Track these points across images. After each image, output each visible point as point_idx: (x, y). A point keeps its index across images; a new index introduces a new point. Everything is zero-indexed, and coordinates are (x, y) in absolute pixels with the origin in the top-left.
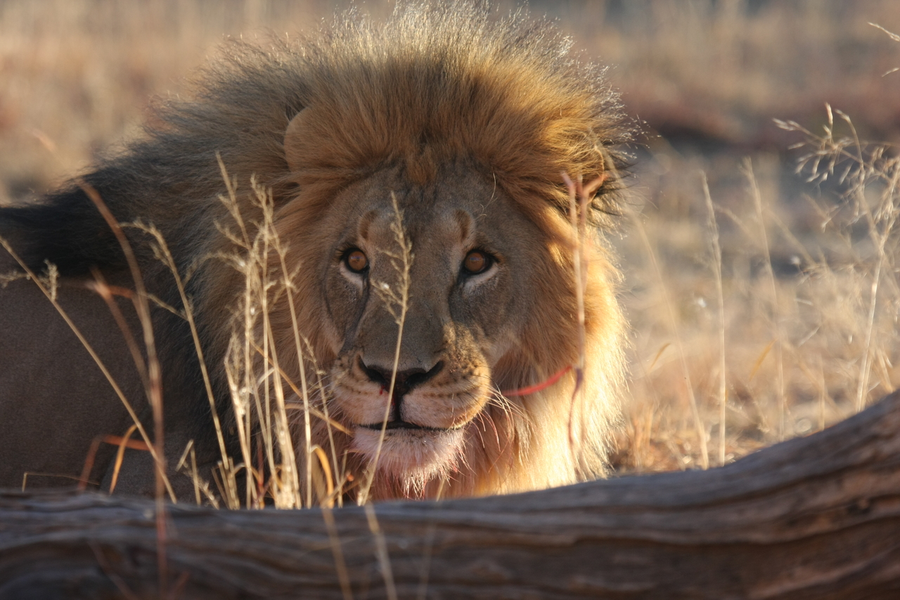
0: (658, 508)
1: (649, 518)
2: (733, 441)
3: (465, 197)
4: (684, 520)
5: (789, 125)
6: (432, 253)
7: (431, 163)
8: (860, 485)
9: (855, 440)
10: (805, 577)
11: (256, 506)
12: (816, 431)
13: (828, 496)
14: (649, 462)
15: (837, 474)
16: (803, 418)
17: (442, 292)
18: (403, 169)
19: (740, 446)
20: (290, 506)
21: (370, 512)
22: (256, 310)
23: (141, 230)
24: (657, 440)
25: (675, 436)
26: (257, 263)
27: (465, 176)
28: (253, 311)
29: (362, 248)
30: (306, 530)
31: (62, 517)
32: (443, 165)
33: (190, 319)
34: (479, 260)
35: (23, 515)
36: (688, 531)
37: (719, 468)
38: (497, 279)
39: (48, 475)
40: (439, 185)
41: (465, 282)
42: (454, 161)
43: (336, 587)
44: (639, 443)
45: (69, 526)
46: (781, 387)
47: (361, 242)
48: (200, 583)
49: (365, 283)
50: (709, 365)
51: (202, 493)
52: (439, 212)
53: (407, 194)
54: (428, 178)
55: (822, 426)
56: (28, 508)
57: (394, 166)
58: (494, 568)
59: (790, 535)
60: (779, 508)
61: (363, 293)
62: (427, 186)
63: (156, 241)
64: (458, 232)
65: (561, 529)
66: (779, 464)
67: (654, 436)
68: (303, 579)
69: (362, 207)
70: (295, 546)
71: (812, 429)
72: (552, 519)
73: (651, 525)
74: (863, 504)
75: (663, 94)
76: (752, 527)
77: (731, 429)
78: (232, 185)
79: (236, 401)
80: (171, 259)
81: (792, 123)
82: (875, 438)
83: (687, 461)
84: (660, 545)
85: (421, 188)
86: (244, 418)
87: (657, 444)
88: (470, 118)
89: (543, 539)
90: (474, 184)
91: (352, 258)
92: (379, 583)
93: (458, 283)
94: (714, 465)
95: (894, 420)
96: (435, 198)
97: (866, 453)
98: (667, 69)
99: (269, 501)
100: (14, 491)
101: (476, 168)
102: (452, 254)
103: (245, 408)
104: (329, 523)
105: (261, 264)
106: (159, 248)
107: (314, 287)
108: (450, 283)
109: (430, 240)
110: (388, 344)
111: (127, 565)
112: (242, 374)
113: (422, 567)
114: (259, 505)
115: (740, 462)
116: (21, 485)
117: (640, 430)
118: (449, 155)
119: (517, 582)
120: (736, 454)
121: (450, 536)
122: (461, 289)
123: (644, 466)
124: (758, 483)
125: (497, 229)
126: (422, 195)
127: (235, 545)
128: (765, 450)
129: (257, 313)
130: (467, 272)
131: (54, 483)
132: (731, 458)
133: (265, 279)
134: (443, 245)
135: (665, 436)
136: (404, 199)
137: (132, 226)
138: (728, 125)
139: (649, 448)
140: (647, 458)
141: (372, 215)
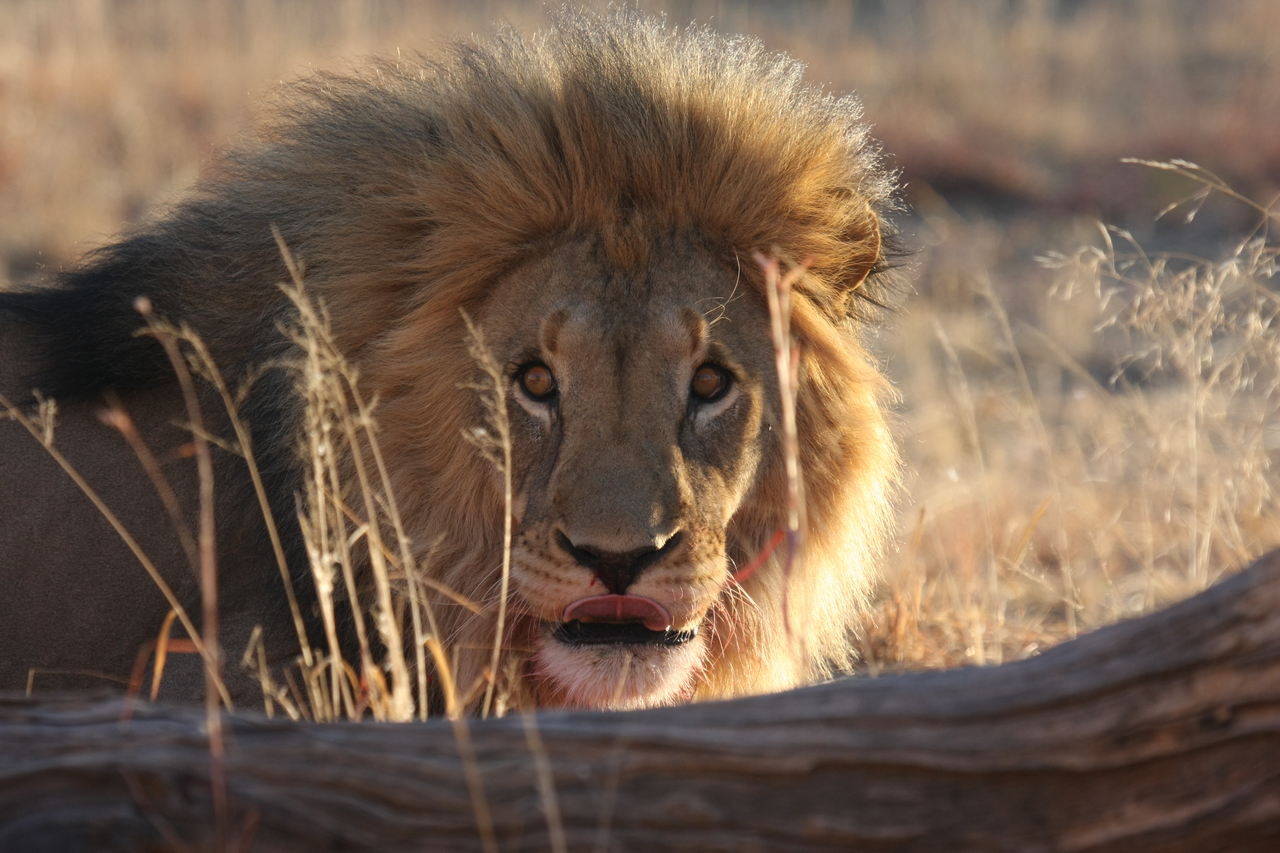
0: (929, 720)
1: (918, 734)
2: (1037, 624)
3: (691, 288)
4: (968, 737)
6: (652, 372)
7: (641, 238)
8: (1218, 687)
9: (1211, 623)
10: (1139, 818)
13: (1172, 703)
14: (918, 654)
15: (1184, 672)
16: (1135, 593)
17: (669, 428)
18: (598, 243)
19: (1046, 631)
20: (398, 719)
24: (928, 624)
25: (953, 617)
27: (690, 258)
29: (549, 364)
30: (429, 751)
31: (82, 733)
32: (657, 240)
33: (247, 454)
34: (711, 379)
35: (28, 729)
36: (972, 753)
37: (1017, 662)
38: (737, 406)
39: (63, 672)
40: (653, 270)
41: (696, 412)
42: (672, 234)
43: (472, 832)
44: (902, 628)
46: (1103, 547)
47: (547, 355)
48: (276, 825)
49: (554, 415)
51: (275, 701)
52: (657, 312)
53: (607, 283)
54: (637, 260)
56: (35, 721)
57: (584, 239)
58: (697, 806)
59: (1119, 758)
60: (1103, 720)
61: (552, 430)
62: (635, 274)
64: (686, 342)
65: (793, 749)
66: (1102, 657)
67: (924, 617)
68: (426, 821)
69: (544, 302)
70: (414, 773)
71: (1144, 610)
72: (780, 736)
73: (921, 744)
74: (1222, 714)
75: (935, 130)
76: (1063, 746)
77: (1033, 607)
79: (318, 572)
80: (215, 372)
82: (1238, 621)
84: (934, 772)
85: (625, 275)
87: (929, 629)
88: (696, 173)
89: (768, 764)
90: (704, 270)
91: (530, 377)
92: (540, 825)
93: (687, 415)
95: (1265, 595)
96: (649, 291)
97: (1226, 642)
98: (943, 96)
99: (368, 712)
100: (15, 696)
101: (705, 246)
102: (678, 372)
104: (463, 744)
107: (471, 418)
108: (680, 417)
109: (648, 354)
110: (604, 513)
111: (175, 802)
113: (604, 803)
115: (1047, 654)
116: (24, 688)
117: (904, 608)
118: (666, 226)
119: (730, 825)
120: (1041, 643)
121: (637, 759)
122: (692, 423)
123: (910, 659)
124: (1072, 685)
125: (737, 333)
126: (629, 286)
127: (329, 772)
130: (699, 397)
131: (71, 684)
134: (666, 361)
135: (941, 617)
136: (604, 291)
138: (1030, 175)
139: (917, 633)
140: (914, 648)
141: (561, 317)
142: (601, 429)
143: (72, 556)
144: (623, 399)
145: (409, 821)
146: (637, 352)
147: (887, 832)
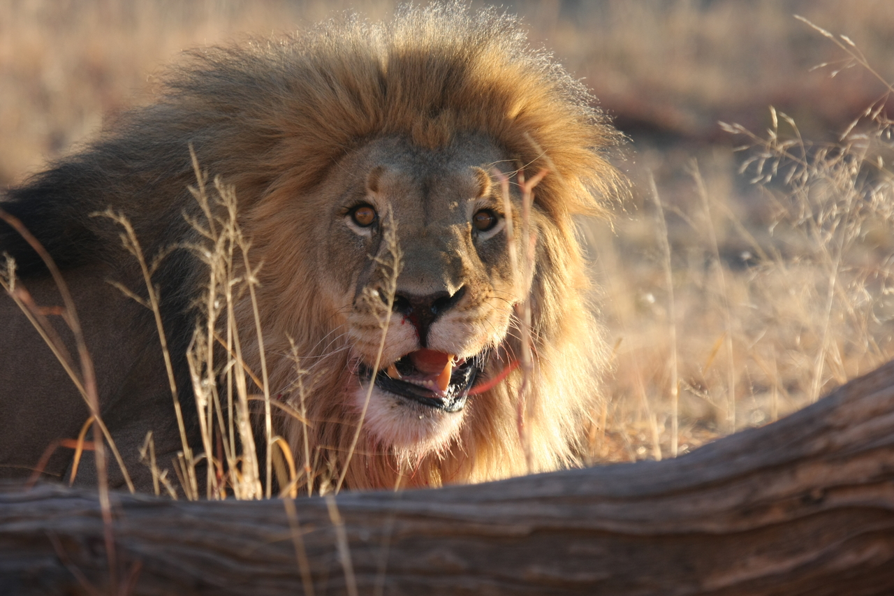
0: (613, 498)
1: (605, 508)
2: (687, 432)
4: (639, 510)
5: (734, 128)
7: (445, 126)
8: (814, 476)
9: (808, 431)
10: (759, 567)
11: (216, 496)
12: (770, 423)
13: (782, 486)
14: (604, 453)
15: (790, 465)
16: (756, 410)
19: (694, 437)
20: (250, 496)
21: (331, 503)
22: (220, 303)
23: (111, 220)
24: (612, 431)
25: (630, 427)
26: (222, 257)
28: (217, 304)
29: (372, 204)
30: (263, 521)
31: (20, 507)
33: (155, 308)
34: (486, 218)
36: (642, 521)
37: (671, 459)
40: (454, 148)
41: (477, 234)
43: (297, 578)
44: (594, 434)
45: (28, 517)
46: (734, 378)
47: (371, 197)
48: (155, 572)
49: (375, 231)
50: (664, 357)
51: (160, 483)
52: (455, 168)
55: (775, 417)
58: (450, 558)
59: (744, 525)
60: (734, 498)
61: (373, 240)
62: (438, 151)
63: (125, 231)
65: (517, 519)
66: (733, 455)
67: (608, 427)
68: (261, 569)
70: (254, 537)
71: (765, 420)
72: (507, 510)
73: (607, 516)
74: (816, 494)
76: (706, 517)
77: (685, 420)
78: (202, 177)
79: (198, 392)
80: (138, 250)
81: (737, 126)
82: (827, 429)
83: (642, 451)
84: (615, 535)
86: (206, 409)
87: (612, 435)
89: (500, 529)
91: (359, 214)
92: (339, 572)
94: (667, 456)
95: (847, 411)
96: (449, 158)
97: (819, 444)
99: (230, 492)
103: (207, 400)
104: (291, 511)
105: (226, 260)
106: (128, 237)
109: (448, 189)
110: (411, 270)
111: (85, 555)
112: (205, 366)
113: (380, 557)
114: (219, 495)
115: (694, 453)
119: (473, 572)
120: (690, 445)
121: (407, 526)
123: (599, 456)
124: (712, 474)
127: (193, 535)
128: (719, 441)
129: (221, 307)
132: (685, 448)
133: (230, 274)
135: (621, 427)
137: (103, 215)
138: (682, 118)
139: (604, 438)
140: (602, 448)
141: (379, 171)
142: (410, 230)
143: (19, 387)
144: (427, 214)
145: (249, 569)
146: (439, 188)
147: (583, 576)
